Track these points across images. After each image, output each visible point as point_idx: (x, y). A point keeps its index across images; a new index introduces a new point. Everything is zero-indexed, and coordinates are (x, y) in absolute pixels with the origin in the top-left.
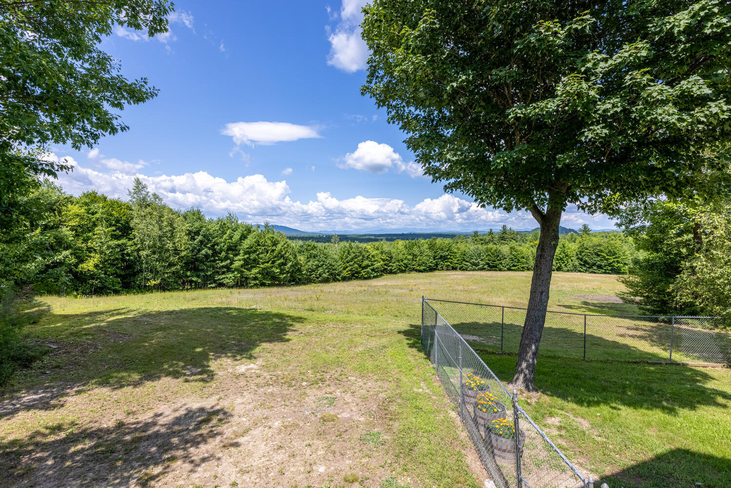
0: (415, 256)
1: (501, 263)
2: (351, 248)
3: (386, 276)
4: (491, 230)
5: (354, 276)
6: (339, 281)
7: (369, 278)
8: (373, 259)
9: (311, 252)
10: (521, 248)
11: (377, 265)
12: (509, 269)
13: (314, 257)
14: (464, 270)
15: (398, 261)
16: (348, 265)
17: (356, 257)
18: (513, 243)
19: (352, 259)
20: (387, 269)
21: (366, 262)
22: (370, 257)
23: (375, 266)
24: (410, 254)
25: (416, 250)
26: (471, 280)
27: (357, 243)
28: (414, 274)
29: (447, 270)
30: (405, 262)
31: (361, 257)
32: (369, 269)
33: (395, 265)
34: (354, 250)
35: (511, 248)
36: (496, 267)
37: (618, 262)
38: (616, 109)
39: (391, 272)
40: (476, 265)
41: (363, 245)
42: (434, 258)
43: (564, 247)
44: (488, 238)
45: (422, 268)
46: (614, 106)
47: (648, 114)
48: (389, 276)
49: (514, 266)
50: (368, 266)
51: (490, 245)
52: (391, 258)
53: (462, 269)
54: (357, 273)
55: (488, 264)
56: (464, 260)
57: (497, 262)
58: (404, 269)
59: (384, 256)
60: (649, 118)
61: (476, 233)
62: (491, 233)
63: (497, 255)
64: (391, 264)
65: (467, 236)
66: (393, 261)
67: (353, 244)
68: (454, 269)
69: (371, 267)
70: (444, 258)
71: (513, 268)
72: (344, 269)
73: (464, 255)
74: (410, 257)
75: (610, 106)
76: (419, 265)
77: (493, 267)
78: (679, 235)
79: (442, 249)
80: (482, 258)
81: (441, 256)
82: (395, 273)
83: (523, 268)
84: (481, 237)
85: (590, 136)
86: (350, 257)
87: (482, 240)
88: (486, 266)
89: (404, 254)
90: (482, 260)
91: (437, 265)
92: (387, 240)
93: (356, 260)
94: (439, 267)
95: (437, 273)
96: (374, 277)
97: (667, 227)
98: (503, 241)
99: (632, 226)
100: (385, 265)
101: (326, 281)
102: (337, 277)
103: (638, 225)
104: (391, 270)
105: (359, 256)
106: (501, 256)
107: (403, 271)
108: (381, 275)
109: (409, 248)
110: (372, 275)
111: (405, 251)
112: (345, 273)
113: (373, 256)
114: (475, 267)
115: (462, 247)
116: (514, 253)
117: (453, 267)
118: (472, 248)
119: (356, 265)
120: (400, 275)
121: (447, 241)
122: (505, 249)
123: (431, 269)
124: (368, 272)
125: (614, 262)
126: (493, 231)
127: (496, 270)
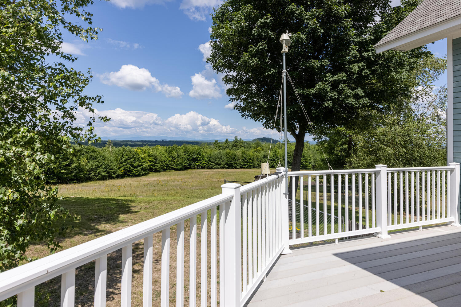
0: (173, 158)
1: (236, 163)
2: (125, 151)
3: (152, 174)
4: (227, 139)
5: (127, 174)
6: (114, 178)
7: (139, 176)
8: (142, 161)
9: (91, 154)
10: (248, 152)
11: (145, 165)
12: (241, 168)
13: (93, 159)
14: (210, 168)
15: (162, 162)
16: (122, 165)
17: (128, 159)
18: (242, 149)
19: (125, 161)
20: (152, 168)
21: (137, 163)
22: (140, 159)
23: (144, 166)
24: (170, 157)
25: (174, 154)
26: (219, 175)
27: (130, 148)
28: (173, 172)
29: (198, 168)
30: (167, 162)
31: (133, 159)
32: (139, 169)
33: (159, 165)
34: (127, 153)
35: (242, 152)
36: (232, 166)
37: (306, 162)
38: (336, 97)
39: (156, 171)
40: (219, 164)
41: (135, 149)
42: (188, 160)
43: (276, 152)
44: (225, 145)
45: (179, 167)
46: (335, 95)
47: (346, 100)
48: (154, 174)
49: (245, 165)
50: (138, 166)
51: (228, 150)
52: (156, 160)
53: (208, 168)
54: (129, 171)
55: (227, 164)
56: (210, 161)
57: (234, 162)
58: (166, 168)
59: (150, 159)
60: (346, 102)
61: (216, 141)
62: (227, 141)
63: (233, 157)
64: (156, 164)
65: (209, 144)
66: (158, 162)
67: (126, 148)
68: (203, 168)
69: (141, 167)
70: (195, 160)
71: (244, 166)
72: (119, 168)
73: (210, 157)
74: (170, 159)
75: (333, 95)
76: (176, 165)
77: (230, 166)
78: (342, 145)
79: (193, 153)
80: (223, 159)
81: (193, 158)
82: (159, 171)
83: (250, 166)
84: (220, 145)
85: (327, 105)
86: (124, 159)
87: (221, 146)
88: (226, 165)
89: (166, 157)
90: (223, 161)
91: (190, 164)
92: (149, 145)
93: (129, 161)
94: (192, 166)
95: (190, 171)
96: (143, 175)
97: (337, 141)
98: (235, 148)
99: (320, 140)
100: (151, 165)
101: (103, 178)
102: (113, 175)
103: (323, 139)
104: (156, 169)
105: (131, 158)
106: (236, 158)
107: (165, 170)
108: (148, 173)
109: (169, 152)
110: (141, 173)
111: (166, 155)
112: (120, 172)
113: (142, 158)
114: (218, 166)
115: (209, 151)
116: (245, 156)
117: (202, 166)
118: (216, 152)
119: (129, 166)
120: (163, 173)
121: (197, 147)
122: (239, 153)
123: (186, 168)
124: (138, 171)
125: (304, 162)
126: (229, 140)
127: (232, 168)
